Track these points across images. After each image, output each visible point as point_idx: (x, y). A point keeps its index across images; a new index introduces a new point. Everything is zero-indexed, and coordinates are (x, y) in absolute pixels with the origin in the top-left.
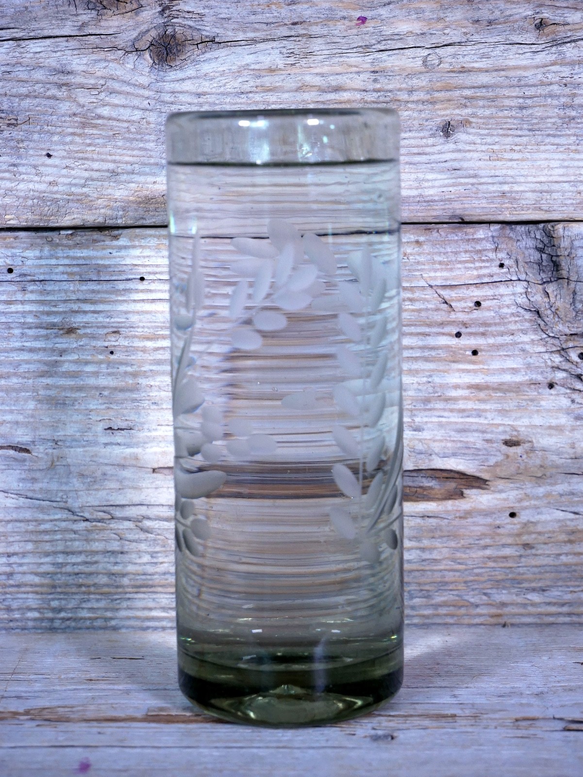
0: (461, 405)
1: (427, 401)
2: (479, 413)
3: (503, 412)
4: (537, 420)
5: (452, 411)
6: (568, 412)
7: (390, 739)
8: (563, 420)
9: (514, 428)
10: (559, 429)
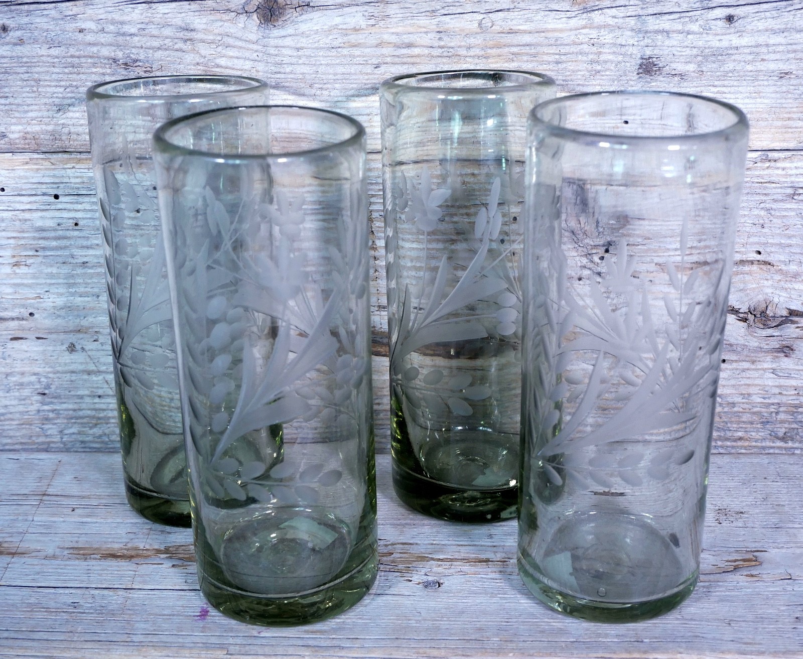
7: (437, 585)
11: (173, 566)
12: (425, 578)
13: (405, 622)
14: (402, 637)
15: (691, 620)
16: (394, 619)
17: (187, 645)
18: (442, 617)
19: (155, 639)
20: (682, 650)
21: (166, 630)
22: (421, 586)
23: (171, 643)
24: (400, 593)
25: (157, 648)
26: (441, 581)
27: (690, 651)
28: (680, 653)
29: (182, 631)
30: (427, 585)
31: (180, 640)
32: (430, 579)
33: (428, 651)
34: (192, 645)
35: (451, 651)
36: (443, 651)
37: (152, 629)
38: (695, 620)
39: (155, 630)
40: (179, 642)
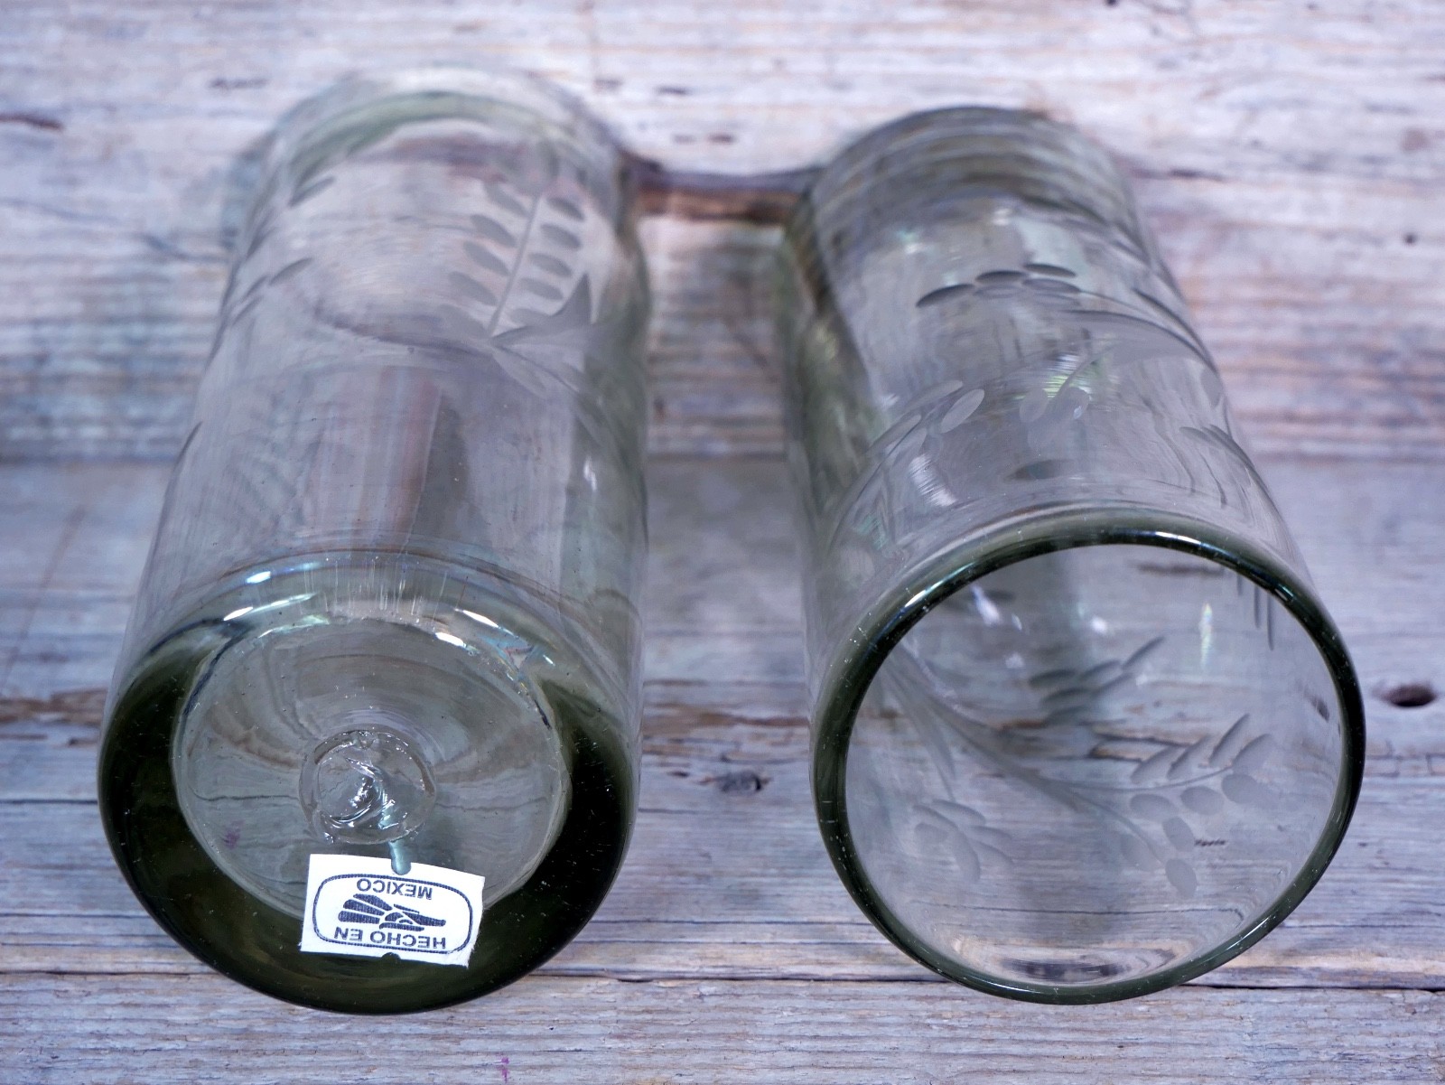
0: (930, 38)
1: (859, 29)
2: (965, 56)
3: (1013, 53)
4: (1083, 70)
5: (910, 50)
6: (1145, 52)
7: (753, 786)
8: (1133, 68)
9: (1034, 85)
10: (1126, 87)
11: (73, 742)
12: (722, 769)
13: (669, 879)
14: (662, 917)
15: (1410, 870)
16: (638, 873)
17: (108, 941)
18: (766, 867)
19: (23, 927)
20: (1383, 947)
21: (53, 905)
22: (711, 787)
23: (64, 936)
24: (659, 806)
25: (27, 950)
26: (763, 775)
27: (1405, 950)
28: (1380, 955)
29: (93, 906)
30: (728, 784)
31: (89, 929)
32: (735, 769)
33: (729, 951)
34: (119, 941)
35: (789, 952)
36: (767, 952)
37: (14, 901)
38: (1418, 871)
39: (23, 905)
40: (85, 935)
